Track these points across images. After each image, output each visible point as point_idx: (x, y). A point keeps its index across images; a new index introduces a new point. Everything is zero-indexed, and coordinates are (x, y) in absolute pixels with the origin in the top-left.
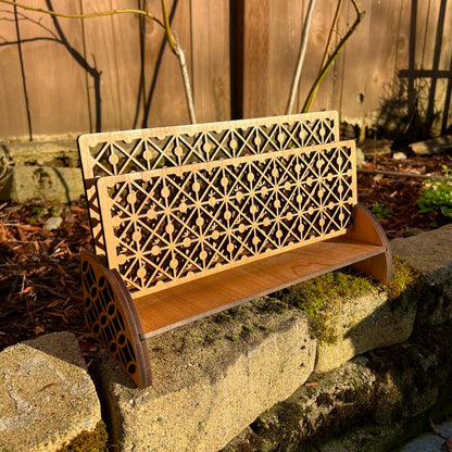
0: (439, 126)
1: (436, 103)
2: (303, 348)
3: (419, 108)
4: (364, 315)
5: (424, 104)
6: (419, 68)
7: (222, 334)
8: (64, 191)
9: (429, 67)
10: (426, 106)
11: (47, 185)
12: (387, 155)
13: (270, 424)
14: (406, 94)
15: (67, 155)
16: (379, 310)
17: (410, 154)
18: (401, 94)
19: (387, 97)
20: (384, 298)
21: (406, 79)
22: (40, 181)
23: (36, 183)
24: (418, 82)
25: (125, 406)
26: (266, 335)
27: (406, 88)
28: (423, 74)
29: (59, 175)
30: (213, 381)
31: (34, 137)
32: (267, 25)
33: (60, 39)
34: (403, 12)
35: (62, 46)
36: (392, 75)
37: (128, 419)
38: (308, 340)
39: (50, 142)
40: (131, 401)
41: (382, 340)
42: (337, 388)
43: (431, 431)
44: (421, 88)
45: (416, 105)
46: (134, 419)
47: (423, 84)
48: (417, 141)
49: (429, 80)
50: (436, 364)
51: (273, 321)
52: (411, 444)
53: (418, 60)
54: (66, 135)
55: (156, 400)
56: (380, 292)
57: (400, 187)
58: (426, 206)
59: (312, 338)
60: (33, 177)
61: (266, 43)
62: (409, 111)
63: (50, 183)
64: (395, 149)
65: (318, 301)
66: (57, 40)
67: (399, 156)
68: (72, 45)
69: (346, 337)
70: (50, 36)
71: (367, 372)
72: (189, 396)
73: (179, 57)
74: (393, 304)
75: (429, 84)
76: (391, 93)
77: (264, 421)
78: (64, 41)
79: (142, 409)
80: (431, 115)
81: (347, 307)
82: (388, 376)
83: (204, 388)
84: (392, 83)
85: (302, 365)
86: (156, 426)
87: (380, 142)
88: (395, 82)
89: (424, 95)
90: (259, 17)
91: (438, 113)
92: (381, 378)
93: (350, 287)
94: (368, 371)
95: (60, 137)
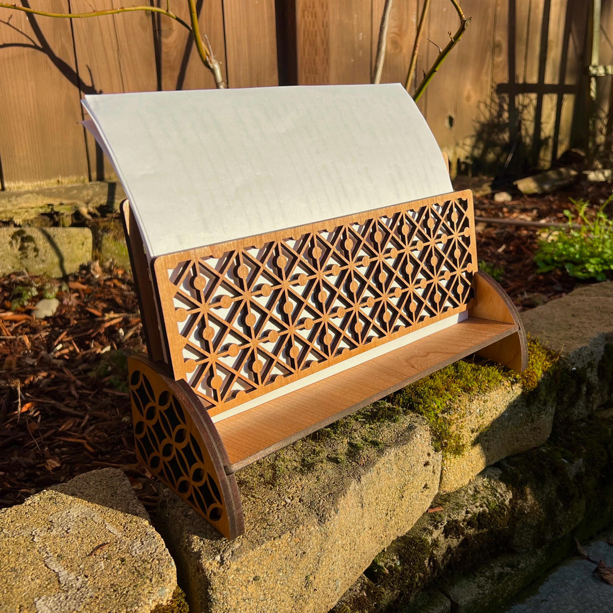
0: (549, 157)
1: (543, 126)
2: (427, 464)
3: (523, 132)
4: (495, 414)
5: (529, 126)
6: (521, 81)
7: (324, 455)
8: (56, 260)
9: (534, 79)
10: (531, 131)
11: (31, 254)
12: (486, 197)
13: (390, 568)
14: (506, 115)
15: (56, 209)
16: (513, 407)
17: (516, 193)
18: (500, 115)
19: (482, 119)
20: (517, 390)
21: (506, 96)
22: (22, 248)
23: (16, 251)
24: (520, 99)
25: (210, 564)
26: (381, 452)
27: (506, 107)
28: (527, 88)
29: (49, 238)
30: (322, 520)
31: (6, 185)
32: (325, 26)
33: (39, 44)
34: (499, 8)
35: (43, 56)
36: (488, 90)
37: (216, 582)
38: (432, 453)
39: (32, 192)
40: (218, 558)
41: (517, 445)
42: (467, 512)
43: (578, 554)
44: (525, 107)
45: (519, 128)
46: (224, 581)
47: (526, 102)
48: (523, 176)
49: (533, 96)
50: (583, 470)
51: (387, 432)
52: (556, 574)
53: (520, 71)
54: (54, 181)
55: (251, 553)
56: (512, 383)
57: (508, 239)
58: (547, 264)
59: (436, 450)
60: (11, 243)
61: (327, 51)
62: (510, 137)
63: (36, 250)
64: (497, 187)
65: (439, 401)
66: (36, 47)
67: (503, 197)
68: (57, 53)
69: (474, 444)
70: (25, 41)
71: (502, 488)
72: (293, 543)
73: (213, 71)
74: (528, 398)
75: (535, 102)
76: (487, 114)
77: (381, 564)
78: (46, 48)
79: (234, 567)
80: (538, 142)
81: (475, 406)
82: (528, 490)
83: (311, 529)
84: (488, 101)
85: (426, 487)
86: (252, 588)
87: (476, 179)
88: (492, 100)
89: (529, 115)
90: (315, 16)
91: (547, 139)
92: (519, 494)
93: (476, 379)
94: (503, 485)
95: (45, 184)
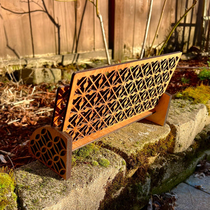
0: (186, 48)
1: (185, 38)
5: (180, 38)
8: (53, 78)
10: (181, 39)
11: (47, 77)
14: (174, 34)
19: (166, 35)
22: (44, 75)
24: (178, 28)
27: (174, 31)
28: (180, 25)
29: (52, 71)
31: (35, 55)
35: (46, 14)
36: (169, 25)
39: (42, 58)
44: (180, 31)
45: (177, 39)
47: (180, 29)
49: (182, 27)
54: (46, 54)
55: (183, 125)
62: (175, 41)
63: (48, 75)
66: (44, 11)
68: (49, 13)
70: (41, 9)
73: (99, 18)
75: (183, 30)
76: (168, 34)
78: (47, 12)
79: (181, 127)
80: (183, 43)
84: (169, 29)
89: (181, 34)
91: (186, 42)
